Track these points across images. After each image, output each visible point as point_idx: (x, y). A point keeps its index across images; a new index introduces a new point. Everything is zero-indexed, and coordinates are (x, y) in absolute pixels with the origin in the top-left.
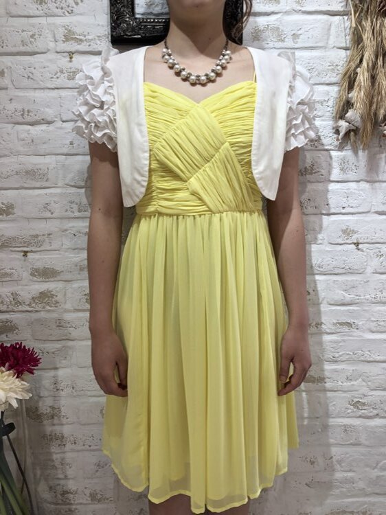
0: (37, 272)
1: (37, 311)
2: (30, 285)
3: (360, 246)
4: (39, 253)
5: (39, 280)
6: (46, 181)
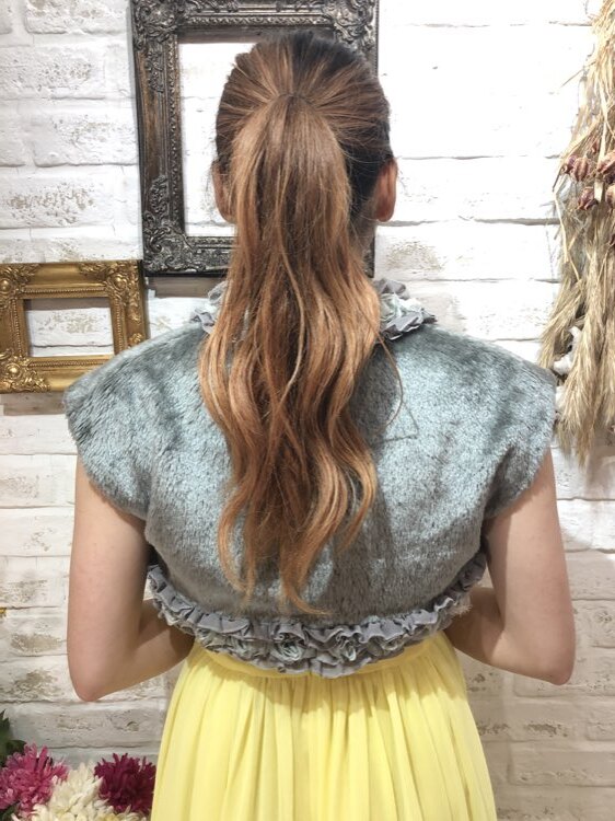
0: (22, 641)
1: (23, 702)
2: (12, 661)
4: (25, 611)
5: (27, 654)
6: (36, 496)
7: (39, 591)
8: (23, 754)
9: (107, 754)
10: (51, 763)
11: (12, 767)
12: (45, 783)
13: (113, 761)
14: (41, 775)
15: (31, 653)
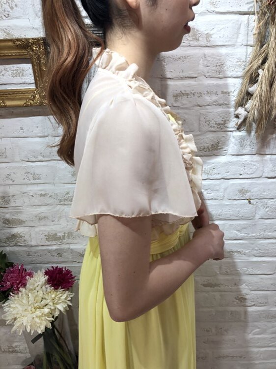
0: (7, 221)
1: (11, 246)
2: (4, 230)
3: (252, 201)
4: (7, 208)
6: (6, 158)
7: (12, 200)
8: (13, 268)
9: (49, 266)
10: (26, 271)
11: (8, 273)
12: (23, 279)
13: (52, 269)
14: (22, 275)
15: (11, 226)
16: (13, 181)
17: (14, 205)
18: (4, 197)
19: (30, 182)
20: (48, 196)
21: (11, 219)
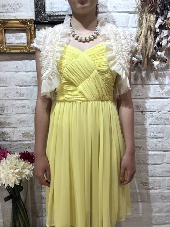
0: (1, 123)
1: (1, 141)
3: (144, 113)
4: (2, 115)
6: (6, 83)
7: (6, 110)
15: (3, 127)
16: (8, 98)
17: (7, 113)
18: (1, 107)
19: (17, 99)
20: (27, 107)
21: (3, 121)
